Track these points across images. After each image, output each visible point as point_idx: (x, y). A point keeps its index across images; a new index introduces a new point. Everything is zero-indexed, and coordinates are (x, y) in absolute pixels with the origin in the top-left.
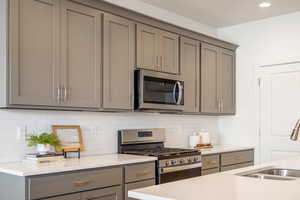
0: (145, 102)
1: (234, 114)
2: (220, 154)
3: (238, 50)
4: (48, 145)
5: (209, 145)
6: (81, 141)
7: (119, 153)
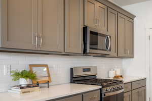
0: (90, 48)
1: (133, 57)
2: (132, 82)
3: (135, 19)
4: (28, 79)
5: (121, 76)
6: (49, 76)
7: (71, 83)
